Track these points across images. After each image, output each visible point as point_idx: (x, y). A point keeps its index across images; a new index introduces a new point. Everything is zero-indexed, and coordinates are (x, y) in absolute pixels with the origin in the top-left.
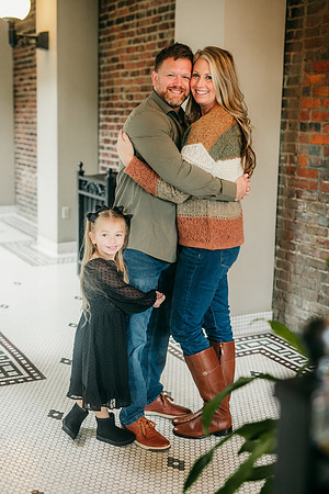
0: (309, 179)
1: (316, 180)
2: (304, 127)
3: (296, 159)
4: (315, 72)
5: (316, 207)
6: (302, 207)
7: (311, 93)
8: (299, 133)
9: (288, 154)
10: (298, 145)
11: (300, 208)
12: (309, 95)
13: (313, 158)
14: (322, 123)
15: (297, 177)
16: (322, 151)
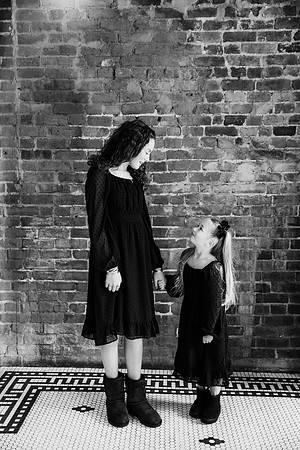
0: (39, 206)
1: (49, 206)
2: (26, 155)
3: (18, 187)
4: (37, 101)
5: (53, 231)
6: (33, 233)
7: (34, 121)
8: (20, 161)
9: (5, 183)
10: (21, 173)
11: (29, 236)
12: (30, 123)
13: (44, 185)
14: (53, 151)
15: (21, 205)
16: (56, 177)
